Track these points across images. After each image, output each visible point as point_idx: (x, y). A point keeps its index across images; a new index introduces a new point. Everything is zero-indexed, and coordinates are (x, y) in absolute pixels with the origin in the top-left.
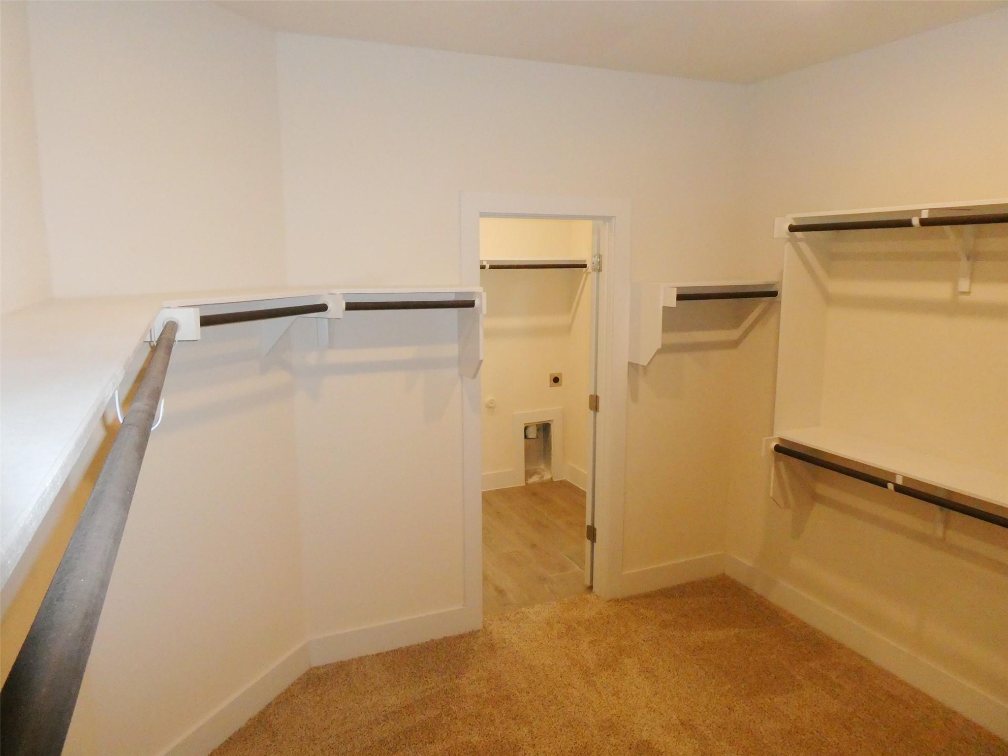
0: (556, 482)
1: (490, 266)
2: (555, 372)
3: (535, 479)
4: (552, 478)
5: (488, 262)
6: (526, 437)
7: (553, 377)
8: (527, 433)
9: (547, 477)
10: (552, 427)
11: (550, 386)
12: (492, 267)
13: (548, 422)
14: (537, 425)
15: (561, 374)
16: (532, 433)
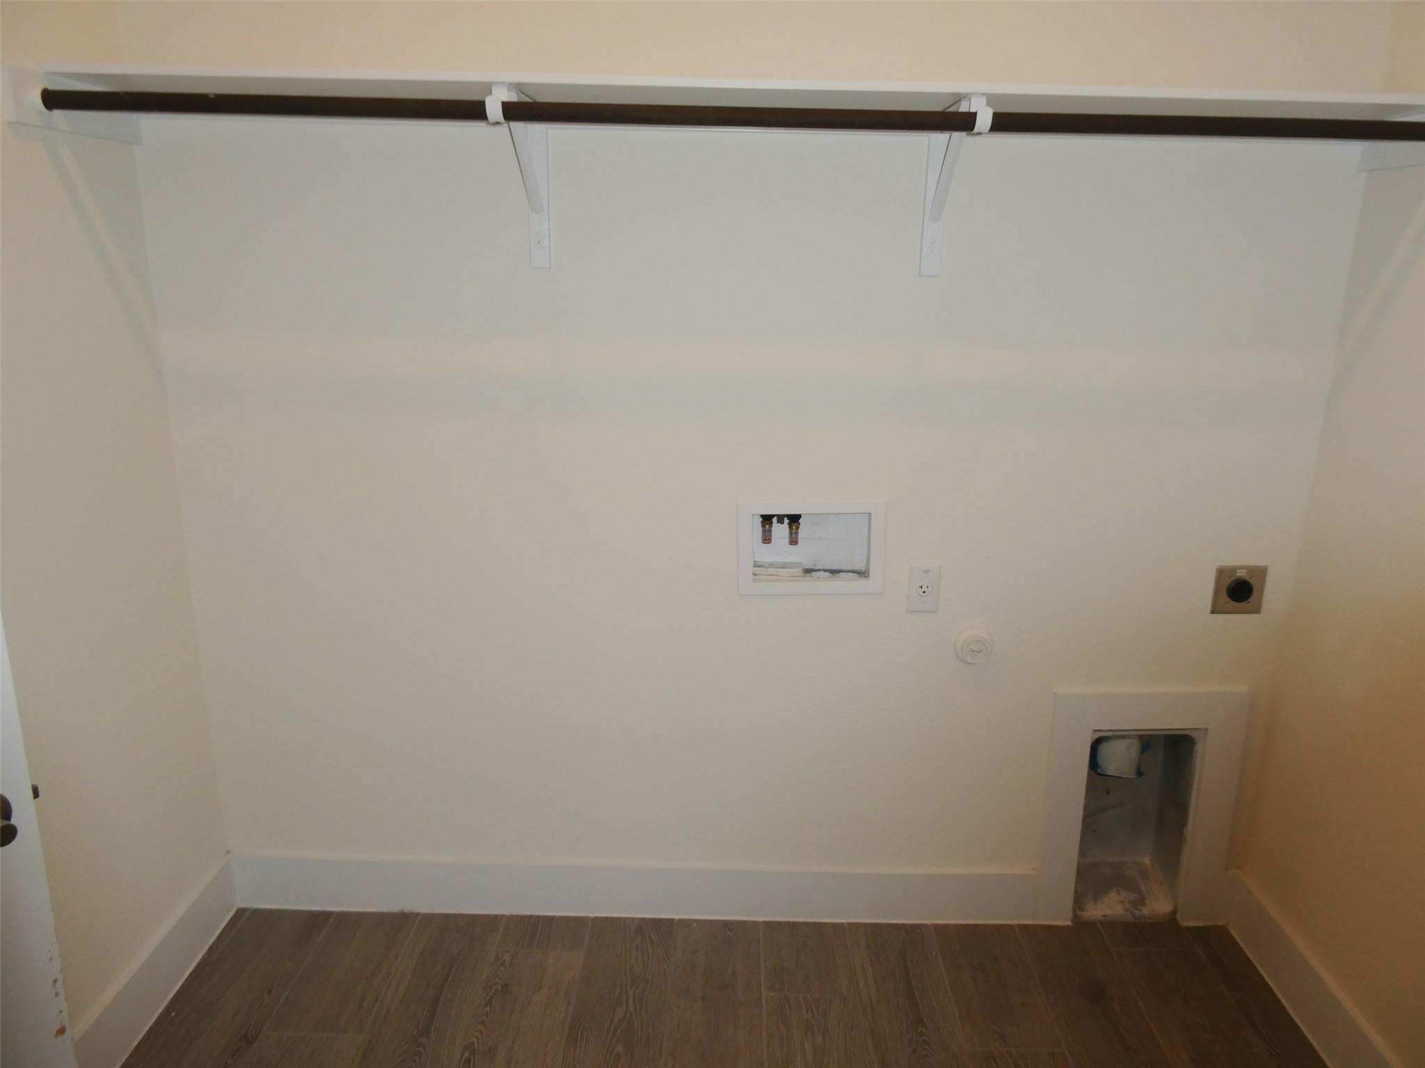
0: (1188, 928)
1: (996, 115)
2: (1241, 558)
3: (1110, 907)
4: (1174, 913)
5: (991, 99)
6: (1094, 764)
7: (1227, 582)
8: (1100, 759)
9: (1159, 905)
10: (1199, 747)
11: (1214, 611)
12: (1006, 122)
13: (1188, 733)
14: (1141, 737)
15: (1262, 572)
16: (1119, 759)
